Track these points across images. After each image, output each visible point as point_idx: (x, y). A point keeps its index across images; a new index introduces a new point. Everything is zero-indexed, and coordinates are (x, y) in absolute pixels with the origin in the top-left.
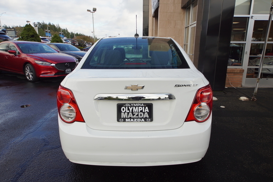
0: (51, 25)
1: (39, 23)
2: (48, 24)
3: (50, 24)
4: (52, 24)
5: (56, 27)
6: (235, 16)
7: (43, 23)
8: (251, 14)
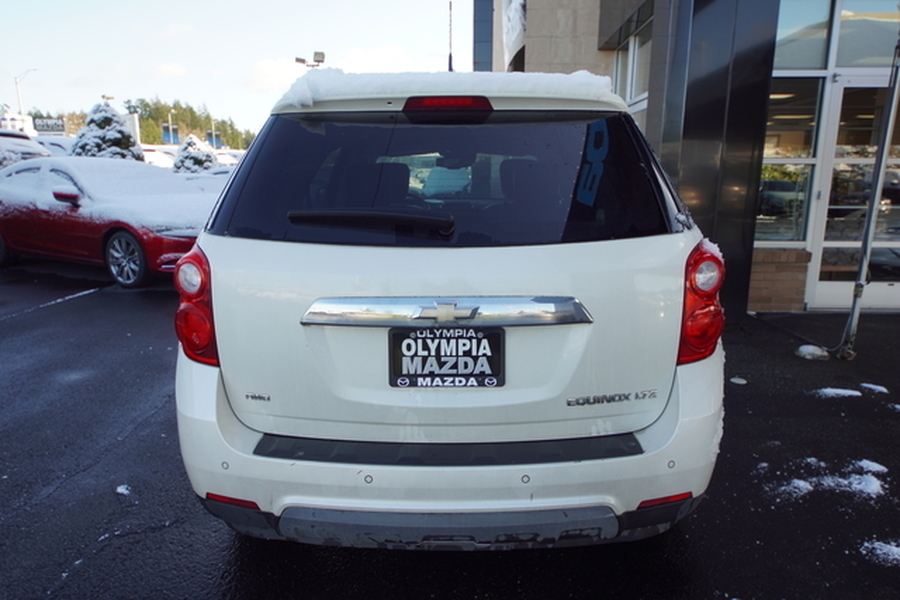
0: (181, 108)
1: (142, 101)
2: (171, 106)
3: (177, 106)
4: (184, 106)
5: (198, 113)
6: (776, 73)
7: (155, 101)
8: (832, 68)
